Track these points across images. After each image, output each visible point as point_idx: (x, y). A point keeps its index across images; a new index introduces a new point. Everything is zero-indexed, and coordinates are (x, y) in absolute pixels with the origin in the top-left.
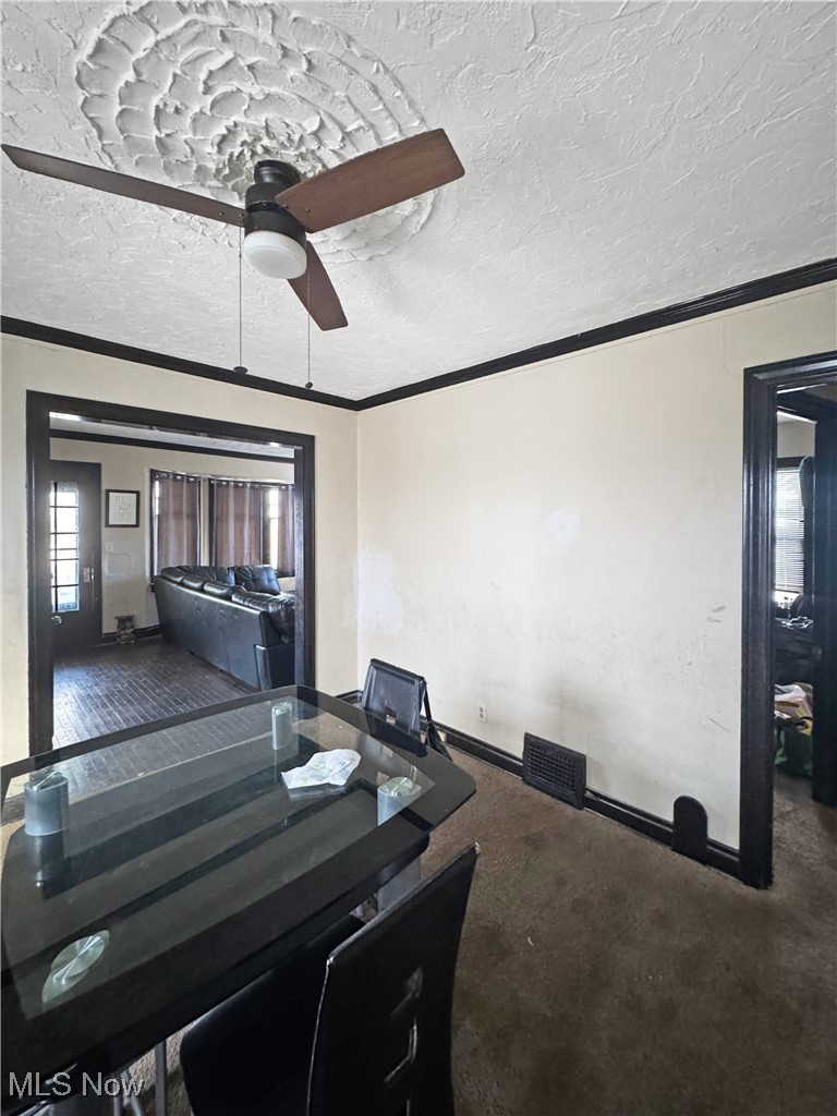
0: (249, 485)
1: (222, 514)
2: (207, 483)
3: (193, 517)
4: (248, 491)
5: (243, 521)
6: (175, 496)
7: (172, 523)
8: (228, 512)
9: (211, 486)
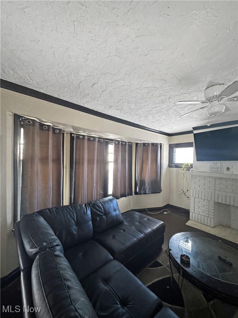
0: (97, 139)
1: (79, 159)
2: (69, 135)
3: (58, 161)
4: (96, 143)
5: (93, 163)
6: (41, 143)
7: (38, 166)
8: (83, 159)
9: (72, 139)
